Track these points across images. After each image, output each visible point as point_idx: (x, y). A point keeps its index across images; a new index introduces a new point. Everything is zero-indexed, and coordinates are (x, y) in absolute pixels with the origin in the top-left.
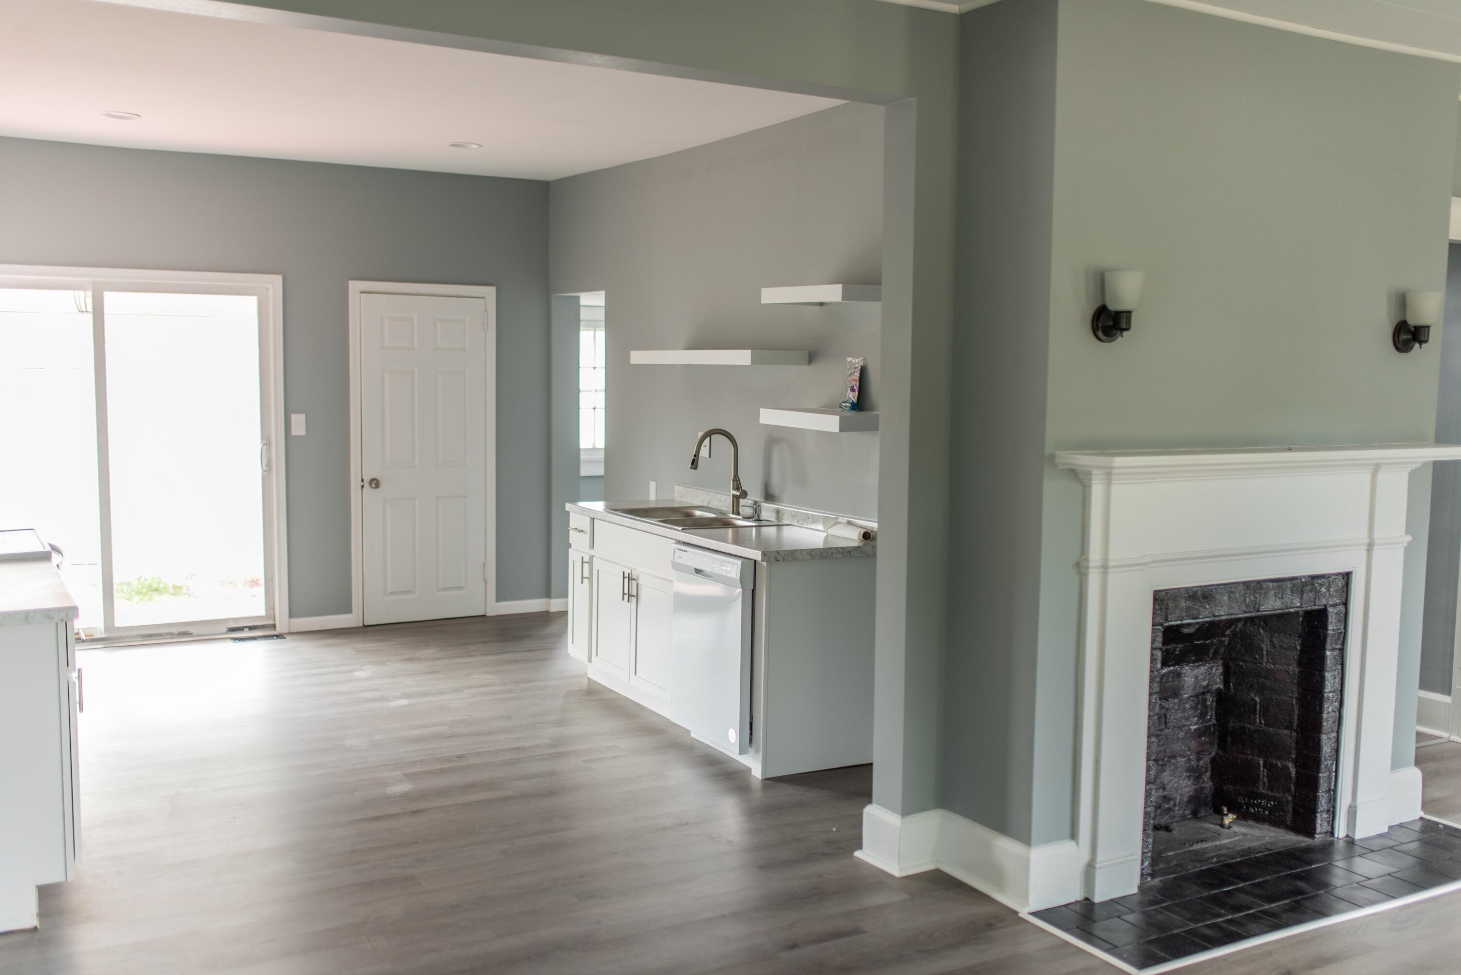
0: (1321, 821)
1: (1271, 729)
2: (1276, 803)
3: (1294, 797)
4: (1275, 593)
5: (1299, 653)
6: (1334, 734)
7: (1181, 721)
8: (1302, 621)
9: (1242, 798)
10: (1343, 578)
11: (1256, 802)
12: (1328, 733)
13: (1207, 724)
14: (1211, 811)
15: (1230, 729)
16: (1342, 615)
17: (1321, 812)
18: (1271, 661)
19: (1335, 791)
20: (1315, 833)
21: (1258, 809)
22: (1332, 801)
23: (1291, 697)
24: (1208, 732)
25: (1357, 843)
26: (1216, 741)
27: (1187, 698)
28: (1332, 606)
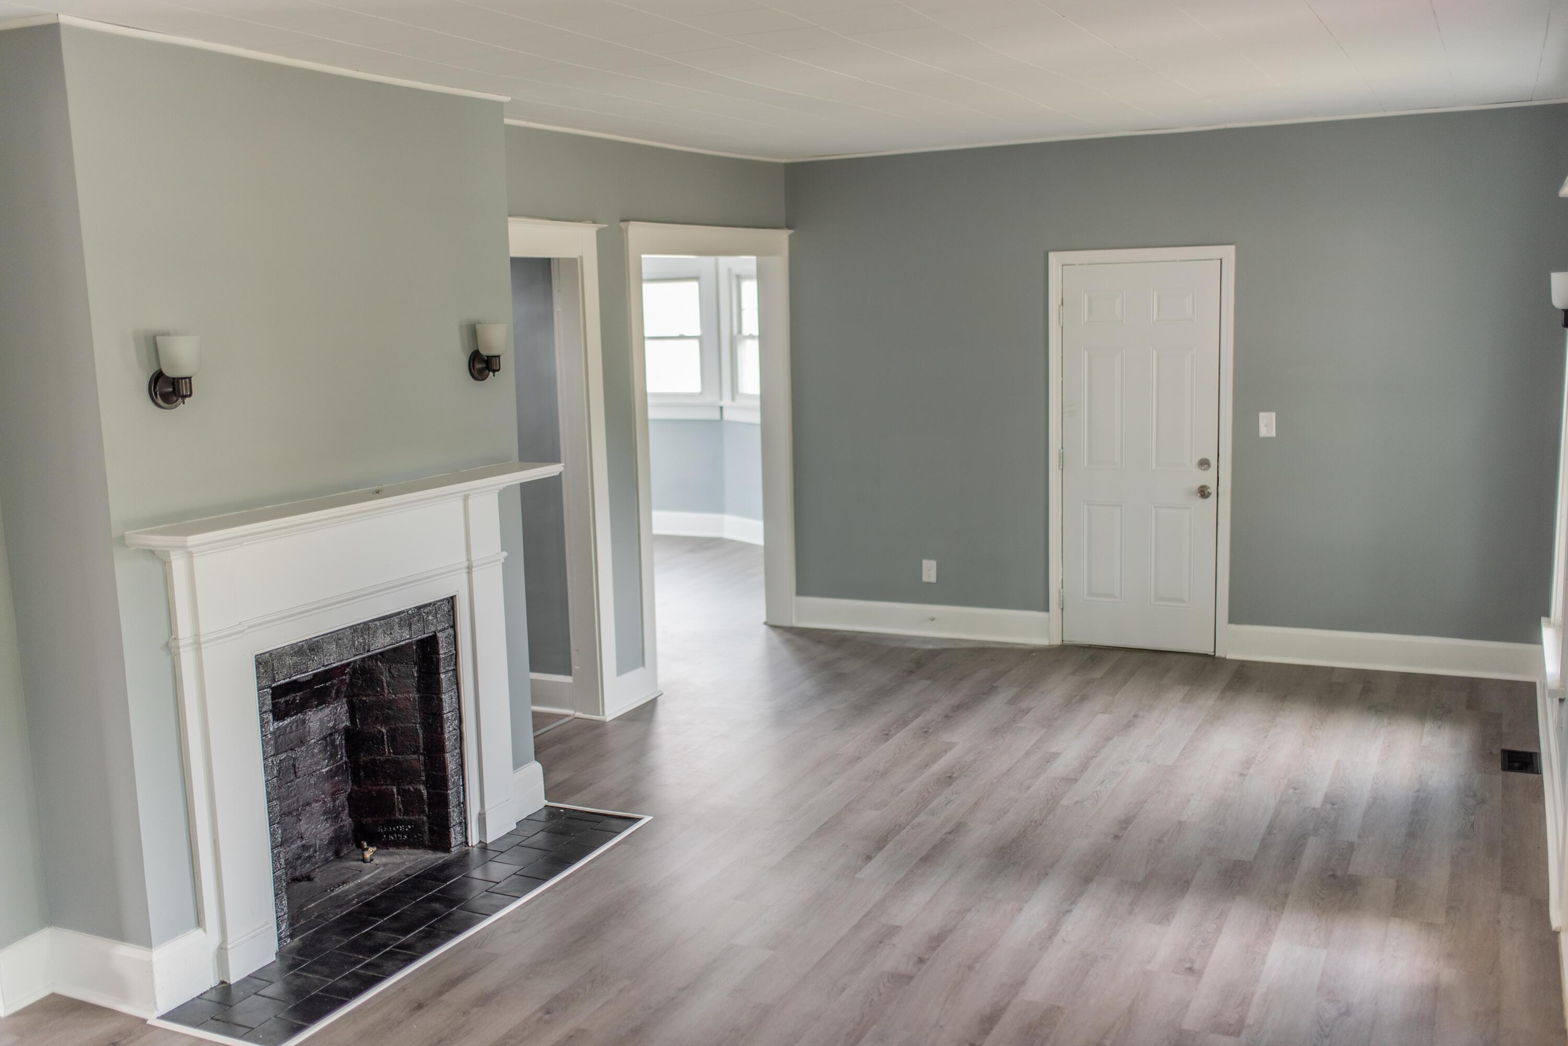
0: (455, 834)
1: (400, 757)
2: (413, 826)
3: (428, 816)
4: (384, 630)
5: (416, 679)
6: (458, 751)
7: (311, 767)
8: (416, 649)
9: (381, 828)
10: (448, 603)
11: (394, 829)
12: (451, 752)
13: (338, 764)
14: (353, 847)
15: (362, 763)
16: (451, 637)
17: (454, 826)
18: (391, 691)
19: (464, 803)
20: (451, 847)
21: (397, 836)
22: (463, 813)
23: (415, 723)
24: (340, 771)
25: (489, 847)
26: (350, 778)
27: (315, 743)
28: (440, 631)
